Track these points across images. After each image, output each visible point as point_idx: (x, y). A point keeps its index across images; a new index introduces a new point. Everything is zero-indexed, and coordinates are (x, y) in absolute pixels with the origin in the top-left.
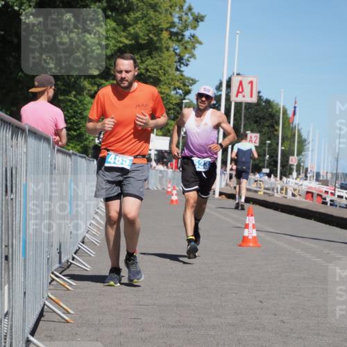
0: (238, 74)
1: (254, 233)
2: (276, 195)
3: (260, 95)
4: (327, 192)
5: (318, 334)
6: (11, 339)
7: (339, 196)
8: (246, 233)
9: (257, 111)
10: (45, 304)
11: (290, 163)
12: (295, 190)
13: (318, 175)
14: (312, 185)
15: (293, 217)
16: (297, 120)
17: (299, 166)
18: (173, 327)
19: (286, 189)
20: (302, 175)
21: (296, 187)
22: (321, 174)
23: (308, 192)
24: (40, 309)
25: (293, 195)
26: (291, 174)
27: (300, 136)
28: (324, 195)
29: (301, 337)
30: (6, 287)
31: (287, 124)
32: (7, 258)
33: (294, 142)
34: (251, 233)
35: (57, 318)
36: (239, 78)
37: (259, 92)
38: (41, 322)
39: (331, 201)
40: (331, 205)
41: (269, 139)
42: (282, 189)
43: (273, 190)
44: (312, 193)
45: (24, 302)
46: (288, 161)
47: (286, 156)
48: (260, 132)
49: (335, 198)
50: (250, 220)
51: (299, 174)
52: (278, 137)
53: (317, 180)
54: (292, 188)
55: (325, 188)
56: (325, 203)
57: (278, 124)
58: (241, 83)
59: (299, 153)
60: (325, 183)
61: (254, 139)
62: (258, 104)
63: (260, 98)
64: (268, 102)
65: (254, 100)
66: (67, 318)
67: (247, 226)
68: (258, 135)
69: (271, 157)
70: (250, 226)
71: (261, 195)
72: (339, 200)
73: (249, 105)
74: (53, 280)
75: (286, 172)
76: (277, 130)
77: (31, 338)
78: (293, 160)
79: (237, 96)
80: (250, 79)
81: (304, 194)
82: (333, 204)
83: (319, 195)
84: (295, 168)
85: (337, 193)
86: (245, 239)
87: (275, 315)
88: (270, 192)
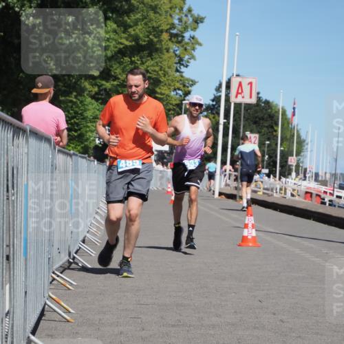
0: (238, 76)
1: (254, 233)
2: (275, 194)
3: (260, 96)
4: (325, 192)
5: (317, 334)
6: (13, 338)
7: (338, 197)
8: (246, 233)
9: (256, 112)
10: (45, 304)
11: (289, 163)
12: (294, 190)
13: (317, 175)
14: (311, 185)
15: (292, 217)
16: (296, 121)
17: (298, 166)
18: (173, 326)
19: (285, 189)
20: (301, 176)
21: (295, 187)
22: (320, 174)
23: (307, 193)
24: (41, 308)
25: (292, 195)
26: (290, 174)
27: (299, 136)
28: (323, 196)
29: (300, 337)
30: (8, 287)
31: (286, 125)
32: (8, 258)
33: (293, 142)
34: (250, 233)
35: (58, 318)
36: (239, 79)
37: (258, 93)
38: (42, 322)
39: (330, 201)
40: (330, 205)
41: (269, 139)
42: (281, 189)
43: (272, 190)
44: (311, 194)
45: (25, 301)
46: (287, 162)
47: (285, 156)
48: (259, 132)
49: (334, 198)
50: (250, 220)
51: (298, 174)
52: (277, 137)
53: (316, 180)
54: (292, 188)
55: (323, 188)
56: (324, 203)
57: (277, 124)
58: (240, 84)
59: (298, 154)
60: (324, 183)
61: (253, 140)
62: (257, 105)
63: (259, 99)
64: (267, 102)
65: (253, 101)
66: (68, 318)
67: (246, 226)
68: (257, 135)
69: (270, 157)
70: (250, 225)
71: (260, 195)
72: (338, 200)
73: (248, 106)
74: (54, 279)
75: (286, 172)
76: (276, 131)
77: (32, 337)
78: (292, 161)
79: (236, 97)
80: (250, 80)
81: (302, 194)
82: (331, 204)
83: (317, 195)
84: (294, 168)
85: (336, 194)
86: (244, 239)
87: (274, 314)
88: (270, 192)
